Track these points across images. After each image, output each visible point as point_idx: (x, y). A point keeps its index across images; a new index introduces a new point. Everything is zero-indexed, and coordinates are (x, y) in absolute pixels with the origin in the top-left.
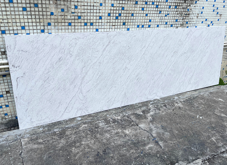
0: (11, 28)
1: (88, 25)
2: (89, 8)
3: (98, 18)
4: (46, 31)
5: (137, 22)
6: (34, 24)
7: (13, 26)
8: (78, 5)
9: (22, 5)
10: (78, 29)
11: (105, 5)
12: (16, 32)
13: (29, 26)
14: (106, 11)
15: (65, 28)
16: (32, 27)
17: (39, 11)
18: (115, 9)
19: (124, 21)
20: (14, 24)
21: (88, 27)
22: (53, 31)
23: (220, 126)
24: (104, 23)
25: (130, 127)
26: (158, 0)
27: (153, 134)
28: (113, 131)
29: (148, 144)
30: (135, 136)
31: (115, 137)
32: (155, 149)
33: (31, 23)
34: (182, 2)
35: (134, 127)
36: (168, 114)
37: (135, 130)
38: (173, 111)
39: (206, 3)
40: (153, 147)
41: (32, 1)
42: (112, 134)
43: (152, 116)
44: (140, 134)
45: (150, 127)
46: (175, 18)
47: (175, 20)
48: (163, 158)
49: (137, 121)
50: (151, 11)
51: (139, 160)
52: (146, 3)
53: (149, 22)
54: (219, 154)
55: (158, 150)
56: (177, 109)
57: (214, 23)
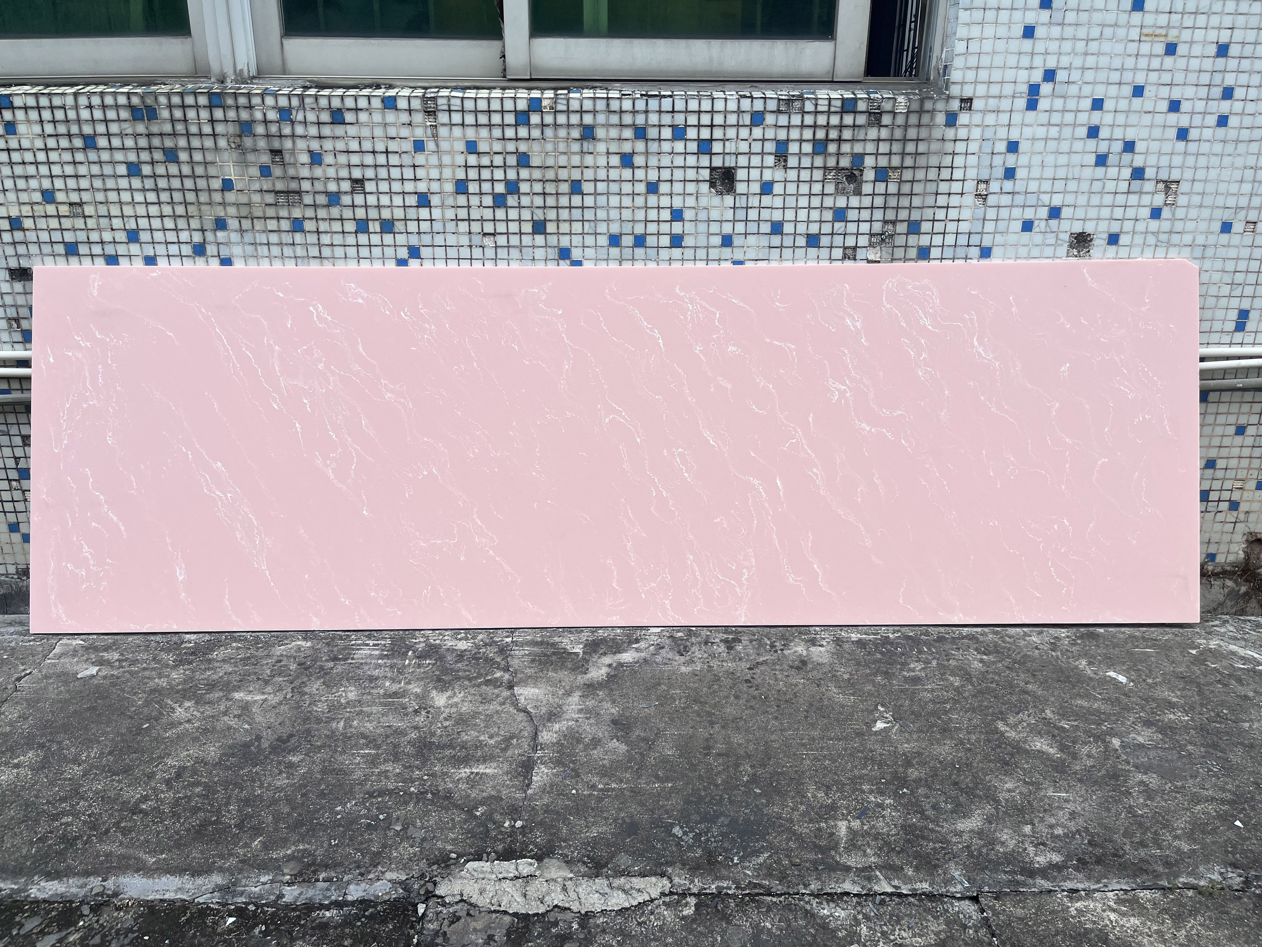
0: (95, 236)
1: (371, 229)
2: (369, 159)
3: (412, 200)
4: (211, 249)
5: (608, 221)
6: (169, 224)
7: (100, 230)
8: (325, 148)
9: (126, 156)
10: (332, 245)
11: (437, 145)
12: (110, 250)
13: (151, 230)
14: (447, 173)
15: (280, 238)
16: (161, 234)
17: (181, 176)
18: (485, 161)
19: (539, 215)
20: (104, 222)
21: (375, 239)
22: (237, 250)
23: (956, 784)
24: (444, 221)
25: (474, 686)
26: (706, 119)
27: (545, 733)
28: (387, 684)
29: (485, 761)
30: (457, 723)
31: (374, 703)
32: (494, 787)
33: (159, 219)
34: (857, 123)
35: (489, 690)
36: (710, 676)
37: (485, 700)
38: (750, 669)
39: (1026, 122)
40: (494, 776)
41: (156, 142)
42: (369, 693)
43: (616, 668)
44: (489, 717)
45: (560, 706)
46: (829, 202)
47: (831, 212)
48: (491, 826)
49: (528, 670)
50: (672, 168)
51: (378, 803)
52: (640, 133)
53: (671, 221)
54: (803, 894)
55: (504, 792)
56: (781, 665)
57: (1127, 233)
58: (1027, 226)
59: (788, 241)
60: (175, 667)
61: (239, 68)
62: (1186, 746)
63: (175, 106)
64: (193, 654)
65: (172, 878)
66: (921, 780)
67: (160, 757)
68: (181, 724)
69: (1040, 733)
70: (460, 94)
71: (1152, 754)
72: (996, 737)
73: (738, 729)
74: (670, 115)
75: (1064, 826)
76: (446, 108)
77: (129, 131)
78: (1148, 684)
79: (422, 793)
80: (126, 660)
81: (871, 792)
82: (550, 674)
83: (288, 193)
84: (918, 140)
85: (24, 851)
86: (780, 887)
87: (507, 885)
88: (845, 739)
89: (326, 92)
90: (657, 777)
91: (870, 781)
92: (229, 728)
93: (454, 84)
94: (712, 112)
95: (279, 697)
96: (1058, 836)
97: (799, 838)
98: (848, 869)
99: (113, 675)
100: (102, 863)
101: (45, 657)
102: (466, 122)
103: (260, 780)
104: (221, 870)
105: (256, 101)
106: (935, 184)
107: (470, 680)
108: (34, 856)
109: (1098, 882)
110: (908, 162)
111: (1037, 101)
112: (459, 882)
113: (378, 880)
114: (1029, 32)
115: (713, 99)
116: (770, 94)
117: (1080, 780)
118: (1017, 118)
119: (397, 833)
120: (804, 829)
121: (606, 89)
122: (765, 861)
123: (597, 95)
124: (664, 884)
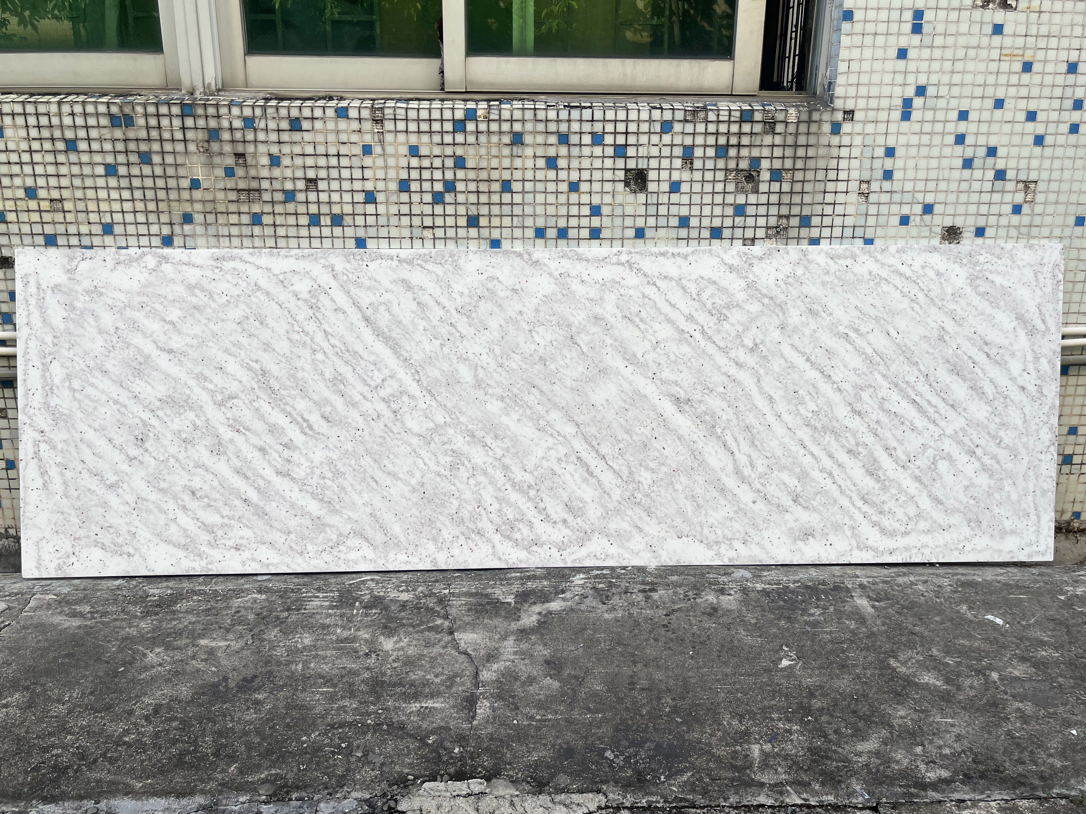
0: (72, 229)
1: (323, 223)
2: (322, 162)
3: (360, 197)
4: (178, 241)
5: (534, 216)
6: (141, 218)
7: (77, 223)
8: (283, 152)
9: (104, 158)
10: (287, 237)
11: (383, 149)
12: (85, 241)
13: (125, 224)
14: (392, 174)
15: (241, 231)
16: (133, 227)
17: (154, 177)
18: (426, 163)
19: (473, 211)
20: (82, 216)
21: (326, 231)
22: (201, 241)
23: (854, 712)
24: (388, 216)
25: (418, 632)
26: (621, 127)
27: (485, 672)
28: (339, 631)
29: (432, 697)
30: (405, 664)
31: (327, 648)
32: (442, 719)
33: (132, 214)
34: (754, 131)
35: (432, 635)
36: (631, 622)
37: (428, 644)
38: (666, 615)
39: (901, 131)
40: (442, 710)
41: (132, 146)
42: (323, 640)
43: (545, 616)
44: (433, 659)
45: (497, 649)
46: (730, 199)
47: (732, 208)
48: (442, 752)
49: (466, 618)
50: (591, 170)
51: (340, 733)
52: (564, 139)
53: (591, 216)
54: (724, 807)
55: (452, 724)
56: (695, 611)
57: (992, 226)
58: (905, 221)
59: (694, 233)
60: (143, 618)
61: (207, 82)
62: (1057, 678)
63: (150, 115)
64: (158, 606)
65: (159, 800)
66: (823, 709)
67: (137, 696)
68: (154, 667)
69: (927, 668)
70: (404, 105)
71: (1027, 685)
72: (889, 671)
73: (659, 667)
74: (590, 123)
75: (950, 747)
76: (392, 117)
77: (108, 136)
78: (1022, 626)
79: (378, 725)
80: (97, 612)
81: (780, 720)
82: (486, 621)
83: (249, 190)
84: (807, 146)
85: (21, 780)
86: (702, 801)
87: (460, 801)
88: (755, 674)
89: (285, 103)
90: (588, 709)
91: (779, 710)
92: (198, 670)
93: (398, 96)
94: (627, 121)
95: (241, 643)
96: (946, 755)
97: (718, 759)
98: (762, 785)
99: (86, 626)
100: (93, 788)
101: (21, 610)
102: (410, 130)
103: (230, 715)
104: (203, 792)
105: (223, 111)
106: (823, 184)
107: (413, 627)
108: (30, 783)
109: (982, 793)
110: (799, 164)
111: (910, 113)
112: (418, 799)
113: (345, 798)
114: (902, 54)
115: (628, 110)
116: (677, 105)
117: (964, 708)
118: (893, 128)
119: (359, 759)
120: (722, 752)
121: (533, 100)
122: (688, 779)
123: (526, 106)
124: (600, 799)
